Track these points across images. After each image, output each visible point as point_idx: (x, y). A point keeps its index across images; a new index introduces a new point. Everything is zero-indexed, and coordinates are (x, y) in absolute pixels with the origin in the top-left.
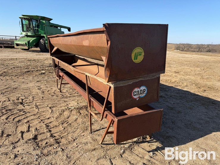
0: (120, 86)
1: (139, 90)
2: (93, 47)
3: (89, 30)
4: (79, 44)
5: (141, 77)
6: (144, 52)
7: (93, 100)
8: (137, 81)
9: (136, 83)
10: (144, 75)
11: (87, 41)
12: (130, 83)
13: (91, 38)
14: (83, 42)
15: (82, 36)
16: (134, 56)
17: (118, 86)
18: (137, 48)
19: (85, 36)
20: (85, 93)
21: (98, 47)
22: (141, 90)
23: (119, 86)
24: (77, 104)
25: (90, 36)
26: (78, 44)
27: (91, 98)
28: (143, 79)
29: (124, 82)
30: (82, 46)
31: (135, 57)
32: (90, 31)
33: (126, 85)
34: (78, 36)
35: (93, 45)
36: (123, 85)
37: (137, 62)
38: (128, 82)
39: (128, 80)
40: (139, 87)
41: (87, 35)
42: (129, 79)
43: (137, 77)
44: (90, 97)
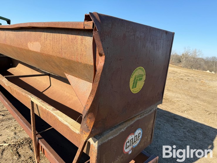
0: (108, 141)
1: (133, 136)
2: (49, 56)
3: (44, 23)
4: (21, 47)
5: (137, 114)
6: (146, 75)
7: (44, 147)
8: (133, 122)
9: (132, 126)
10: (141, 111)
11: (38, 43)
12: (123, 130)
13: (46, 39)
14: (29, 44)
15: (27, 33)
16: (132, 83)
17: (104, 142)
18: (138, 68)
19: (33, 33)
20: (29, 129)
21: (63, 59)
22: (135, 137)
23: (106, 141)
24: (14, 136)
25: (44, 34)
26: (17, 46)
27: (40, 142)
28: (140, 118)
29: (114, 130)
30: (25, 50)
31: (134, 83)
32: (47, 26)
33: (118, 134)
34: (18, 32)
35: (51, 53)
36: (112, 137)
37: (135, 92)
38: (121, 129)
39: (120, 125)
40: (134, 132)
41: (38, 33)
42: (122, 122)
43: (132, 117)
44: (39, 138)
